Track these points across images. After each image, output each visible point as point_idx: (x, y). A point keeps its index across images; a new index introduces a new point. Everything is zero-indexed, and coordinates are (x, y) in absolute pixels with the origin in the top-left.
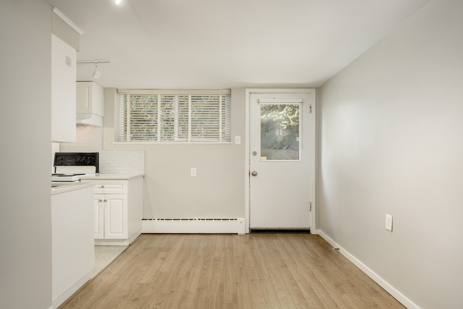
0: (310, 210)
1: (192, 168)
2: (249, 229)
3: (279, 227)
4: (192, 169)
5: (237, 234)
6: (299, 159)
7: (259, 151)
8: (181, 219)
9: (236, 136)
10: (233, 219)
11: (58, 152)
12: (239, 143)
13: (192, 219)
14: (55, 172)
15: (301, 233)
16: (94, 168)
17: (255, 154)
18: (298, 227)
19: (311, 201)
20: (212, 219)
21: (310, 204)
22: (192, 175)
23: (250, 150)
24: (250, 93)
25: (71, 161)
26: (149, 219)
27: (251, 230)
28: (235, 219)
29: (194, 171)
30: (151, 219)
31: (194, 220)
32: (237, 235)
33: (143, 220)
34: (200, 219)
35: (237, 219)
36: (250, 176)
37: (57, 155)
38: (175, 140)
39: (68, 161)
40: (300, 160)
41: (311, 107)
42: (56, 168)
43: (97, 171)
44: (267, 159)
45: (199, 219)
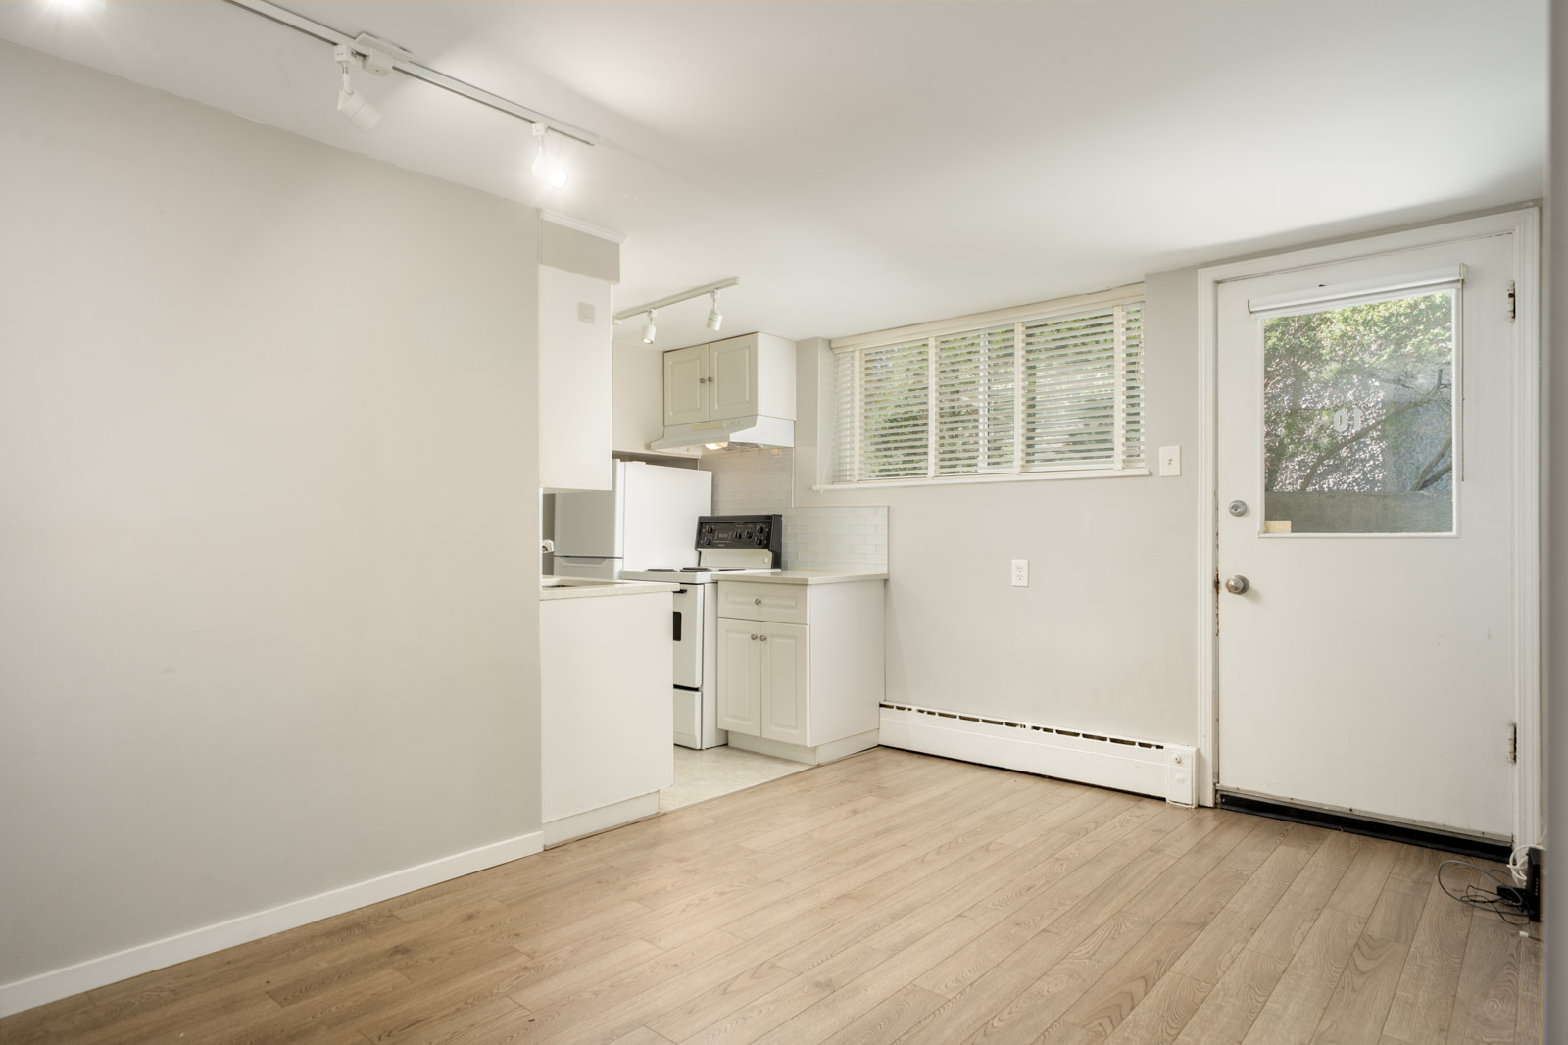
0: (1510, 757)
1: (1014, 560)
2: (1216, 791)
3: (1349, 807)
4: (1016, 562)
5: (1164, 799)
6: (1450, 530)
7: (1256, 501)
8: (981, 717)
9: (1161, 448)
10: (1149, 746)
11: (708, 513)
12: (1174, 470)
13: (1014, 725)
14: (699, 565)
15: (1463, 851)
16: (767, 556)
17: (1239, 509)
18: (1447, 823)
19: (1517, 721)
20: (1077, 735)
21: (1512, 730)
22: (1015, 582)
23: (1216, 494)
24: (1218, 283)
25: (726, 536)
26: (898, 708)
27: (1222, 796)
28: (1159, 747)
29: (1020, 568)
30: (903, 709)
31: (1018, 728)
32: (1161, 802)
33: (882, 708)
34: (1037, 729)
35: (1162, 747)
36: (1218, 593)
37: (703, 523)
38: (980, 471)
39: (720, 536)
40: (1454, 533)
41: (1512, 296)
42: (700, 553)
43: (777, 563)
44: (1292, 531)
45: (1034, 728)
